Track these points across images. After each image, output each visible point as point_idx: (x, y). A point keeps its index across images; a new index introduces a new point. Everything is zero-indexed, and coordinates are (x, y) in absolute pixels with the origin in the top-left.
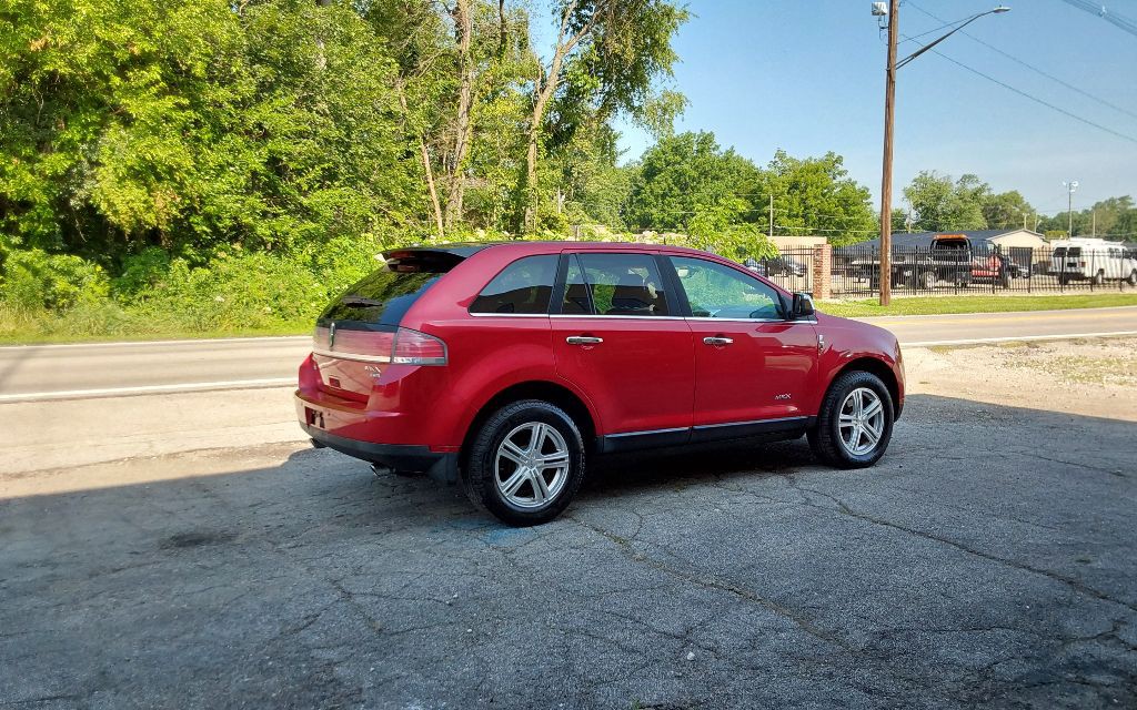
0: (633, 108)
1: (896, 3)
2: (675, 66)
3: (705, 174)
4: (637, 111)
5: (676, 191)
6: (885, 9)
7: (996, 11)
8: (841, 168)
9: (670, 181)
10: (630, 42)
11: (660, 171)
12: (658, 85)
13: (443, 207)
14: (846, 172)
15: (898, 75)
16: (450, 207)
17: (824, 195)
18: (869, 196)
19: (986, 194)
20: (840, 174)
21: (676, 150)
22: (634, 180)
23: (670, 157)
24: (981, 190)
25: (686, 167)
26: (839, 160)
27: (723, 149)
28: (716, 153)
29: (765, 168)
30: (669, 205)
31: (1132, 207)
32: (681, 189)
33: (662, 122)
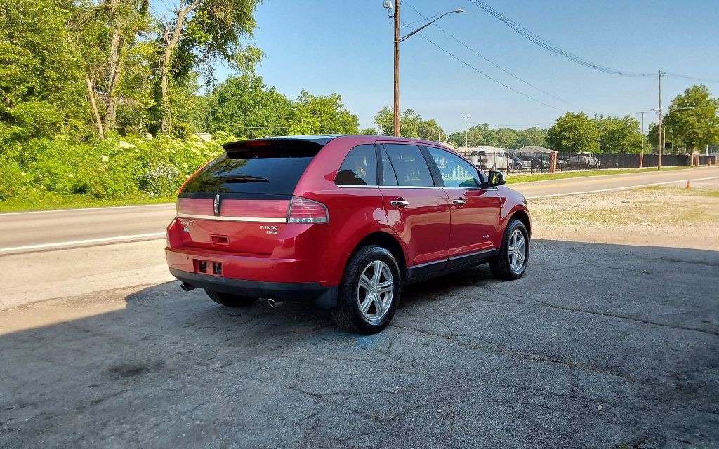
0: (228, 56)
1: (398, 2)
2: (254, 31)
3: (258, 103)
4: (230, 58)
5: (240, 112)
6: (392, 6)
7: (457, 12)
8: (340, 103)
9: (236, 107)
10: (229, 11)
11: (228, 100)
12: (244, 41)
13: (102, 118)
14: (343, 105)
15: (400, 46)
16: (108, 118)
17: (331, 119)
18: (357, 121)
19: (418, 121)
20: (340, 106)
21: (238, 86)
22: (210, 105)
23: (234, 90)
24: (415, 119)
25: (246, 98)
26: (339, 98)
27: (268, 87)
28: (264, 89)
29: (295, 101)
30: (236, 122)
31: (489, 130)
32: (243, 111)
33: (247, 66)
